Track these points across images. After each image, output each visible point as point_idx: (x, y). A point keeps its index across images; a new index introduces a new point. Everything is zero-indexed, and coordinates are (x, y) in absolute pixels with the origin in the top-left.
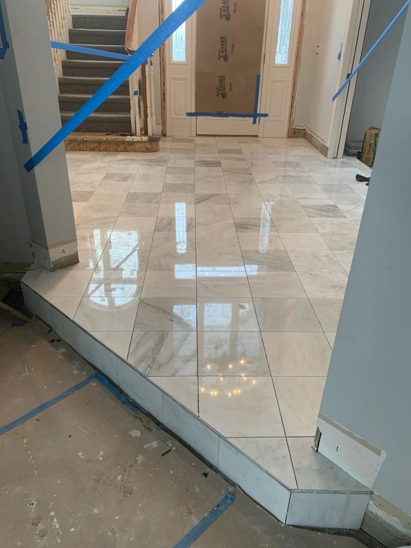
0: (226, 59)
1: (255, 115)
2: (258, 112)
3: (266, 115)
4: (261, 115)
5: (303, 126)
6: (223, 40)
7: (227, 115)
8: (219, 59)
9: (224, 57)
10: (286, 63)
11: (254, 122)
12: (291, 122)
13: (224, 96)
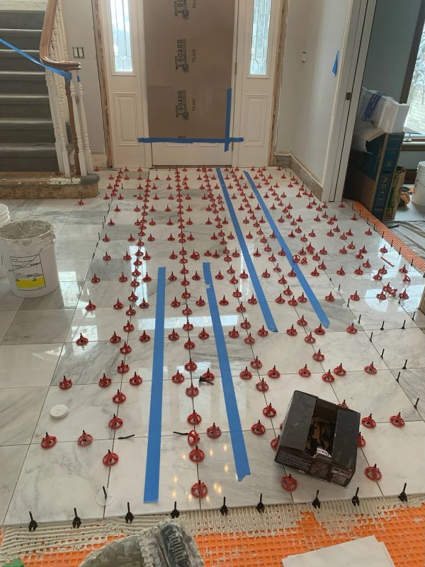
0: (186, 68)
1: (227, 140)
2: (231, 136)
3: (241, 140)
4: (234, 140)
5: (288, 153)
6: (181, 44)
7: (191, 141)
8: (177, 69)
9: (183, 66)
10: (265, 73)
11: (226, 149)
12: (272, 148)
13: (186, 116)
